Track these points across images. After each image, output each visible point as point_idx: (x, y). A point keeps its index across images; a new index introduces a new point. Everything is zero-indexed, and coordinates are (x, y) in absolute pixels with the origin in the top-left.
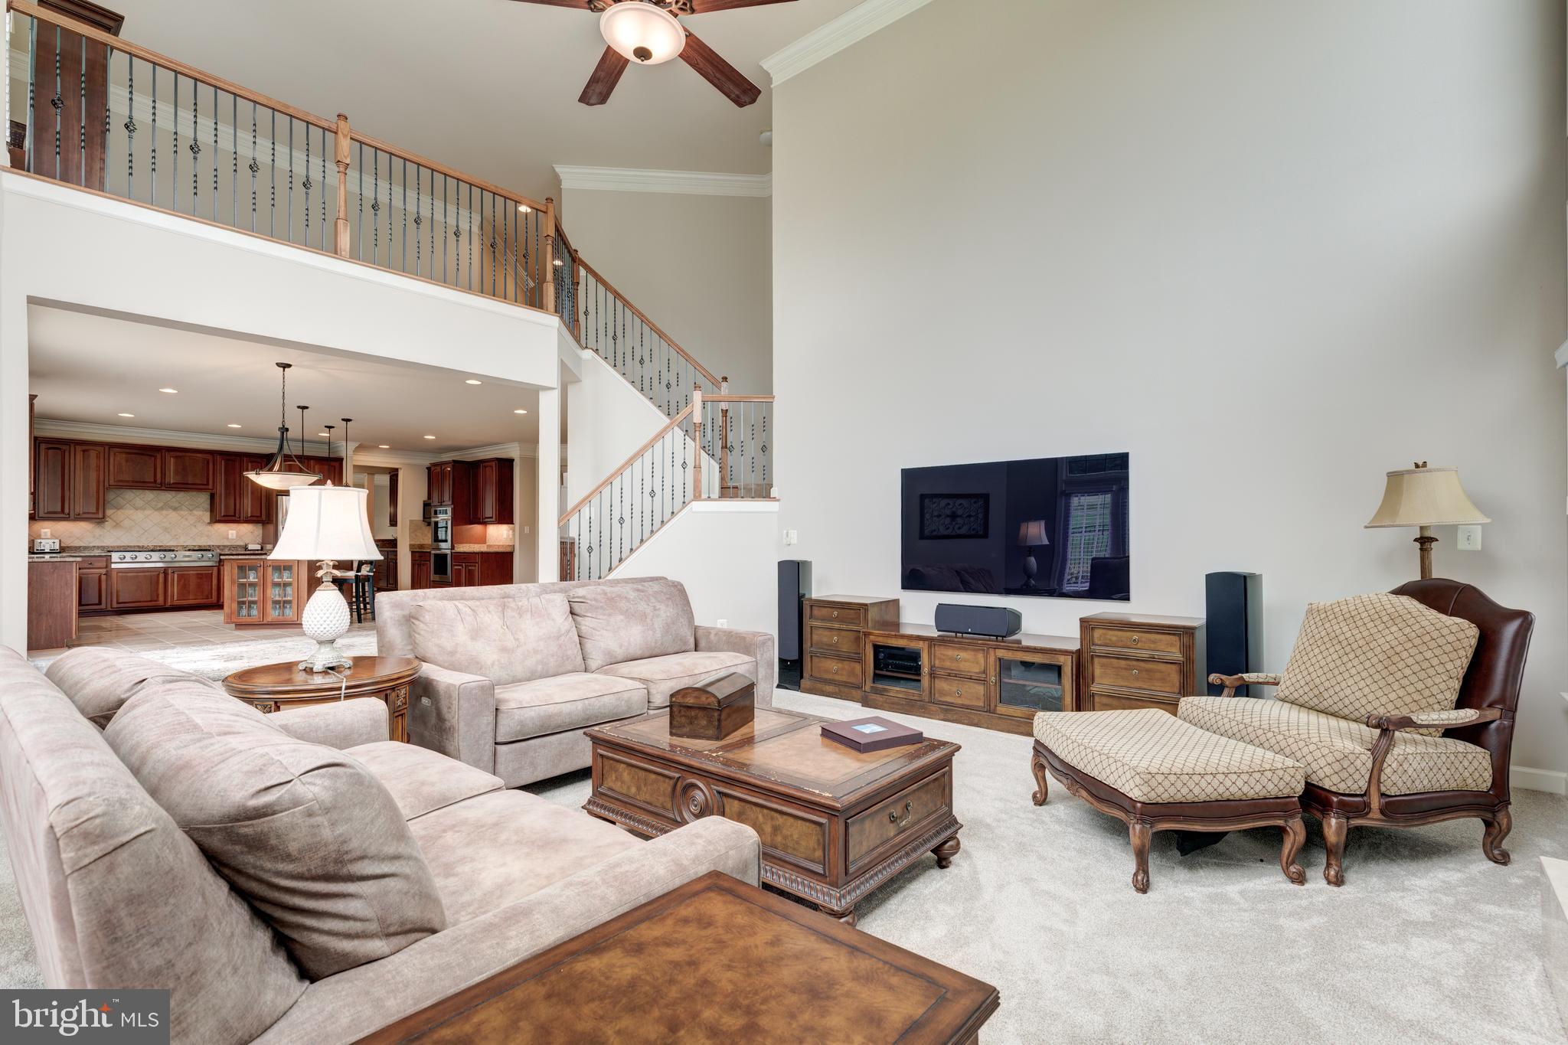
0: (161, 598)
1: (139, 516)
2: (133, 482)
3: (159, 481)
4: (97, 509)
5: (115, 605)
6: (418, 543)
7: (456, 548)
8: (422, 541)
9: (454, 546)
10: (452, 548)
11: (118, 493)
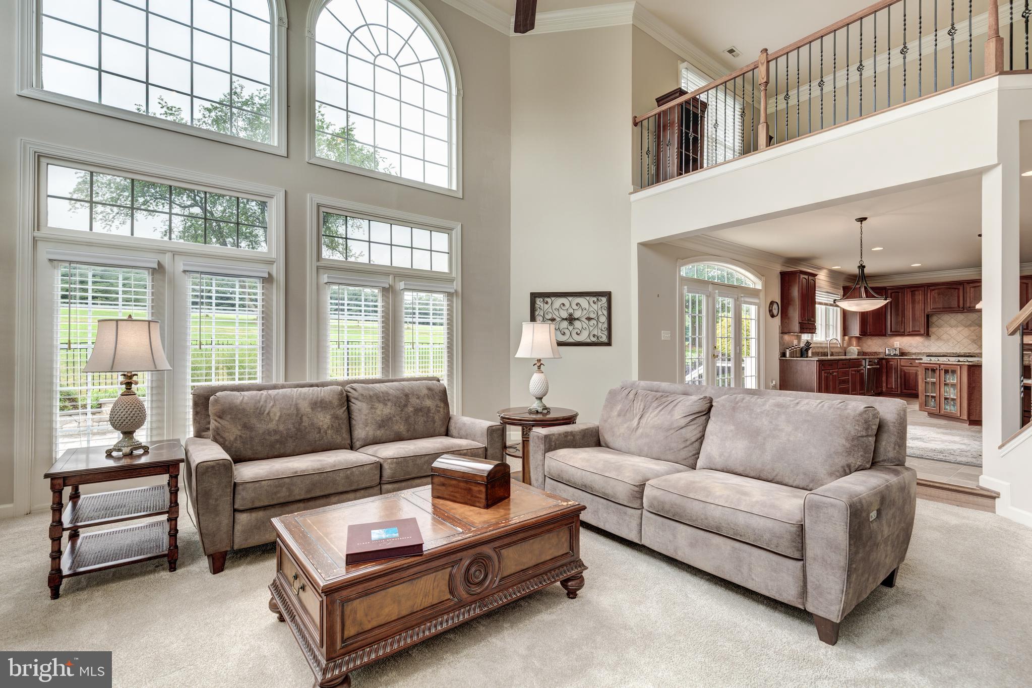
2: (943, 308)
3: (961, 305)
4: (920, 328)
11: (939, 316)
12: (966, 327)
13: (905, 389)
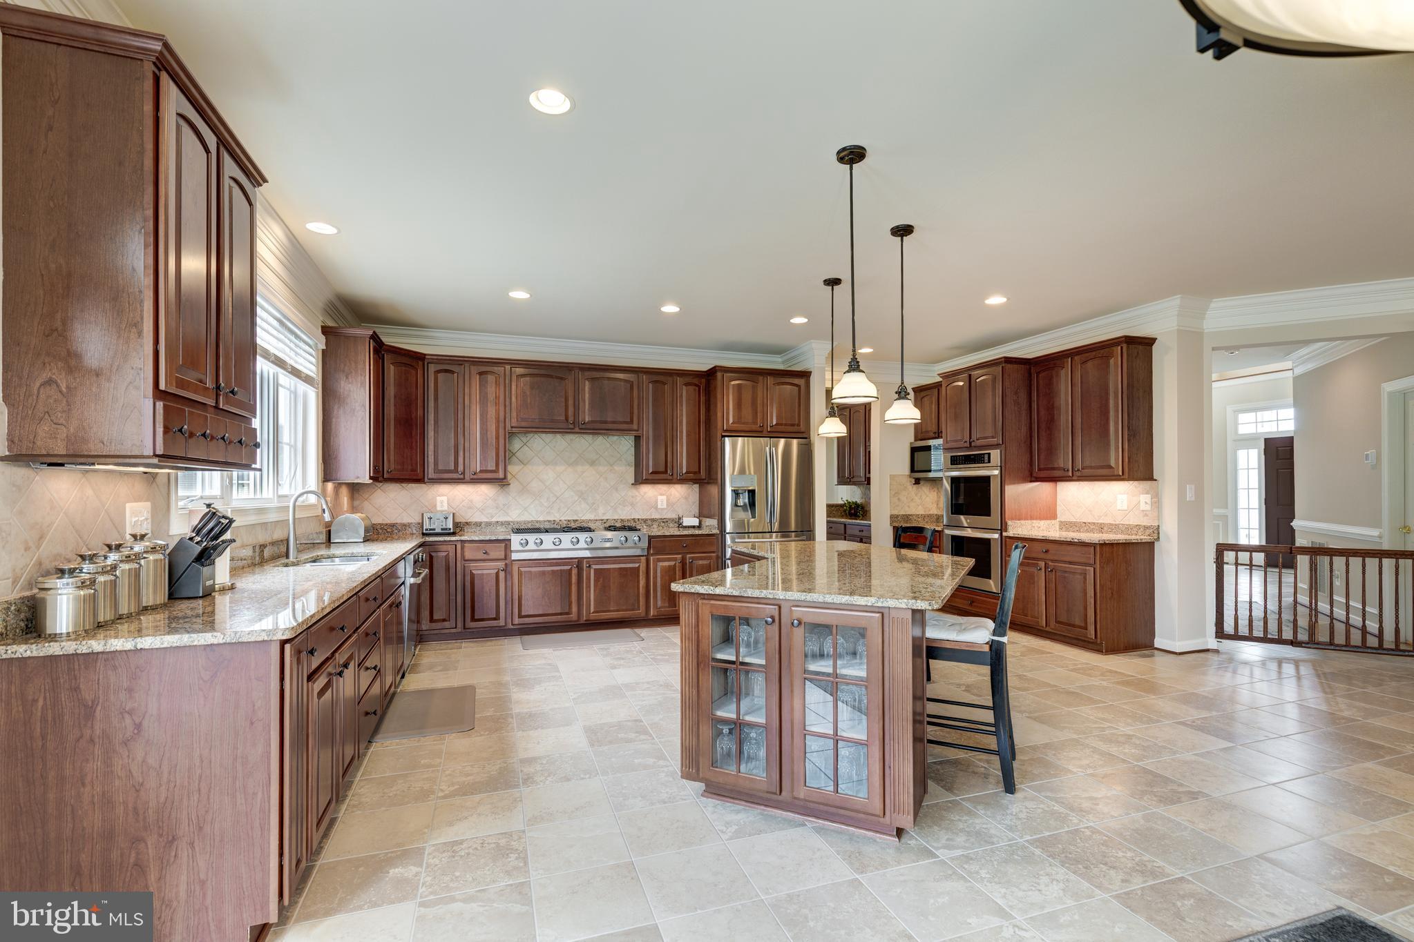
0: (574, 609)
1: (549, 474)
2: (541, 420)
3: (571, 419)
4: (497, 465)
5: (517, 621)
6: (902, 513)
7: (1010, 528)
8: (907, 509)
9: (1006, 524)
10: (1003, 527)
11: (524, 440)
12: (570, 465)
13: (473, 619)
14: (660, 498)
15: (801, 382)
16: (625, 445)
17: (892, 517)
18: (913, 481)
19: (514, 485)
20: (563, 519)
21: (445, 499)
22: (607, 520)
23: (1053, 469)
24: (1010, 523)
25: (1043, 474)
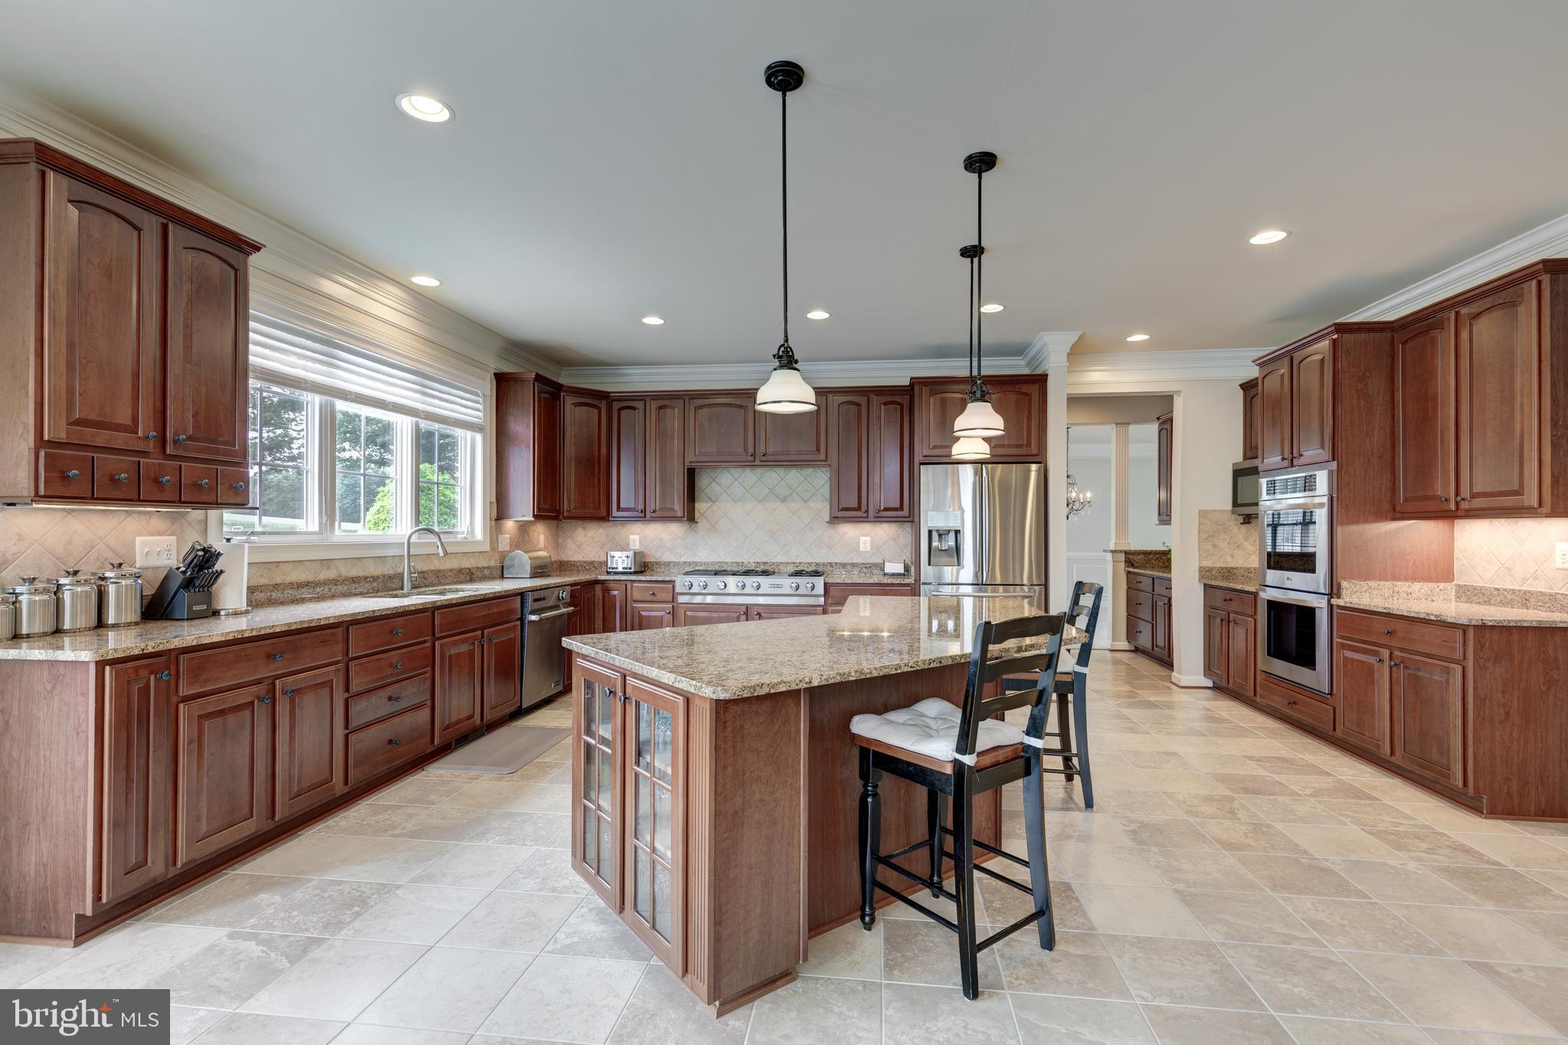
1: (738, 512)
2: (718, 454)
3: (751, 452)
6: (1219, 564)
7: (1344, 592)
8: (1229, 559)
9: (1339, 585)
10: (1334, 590)
11: (712, 475)
12: (760, 502)
14: (862, 539)
15: (1034, 390)
16: (821, 479)
17: (1202, 569)
18: (1241, 519)
19: (702, 523)
20: (752, 561)
21: (637, 537)
22: (800, 563)
23: (1427, 498)
24: (1344, 584)
25: (1411, 507)
